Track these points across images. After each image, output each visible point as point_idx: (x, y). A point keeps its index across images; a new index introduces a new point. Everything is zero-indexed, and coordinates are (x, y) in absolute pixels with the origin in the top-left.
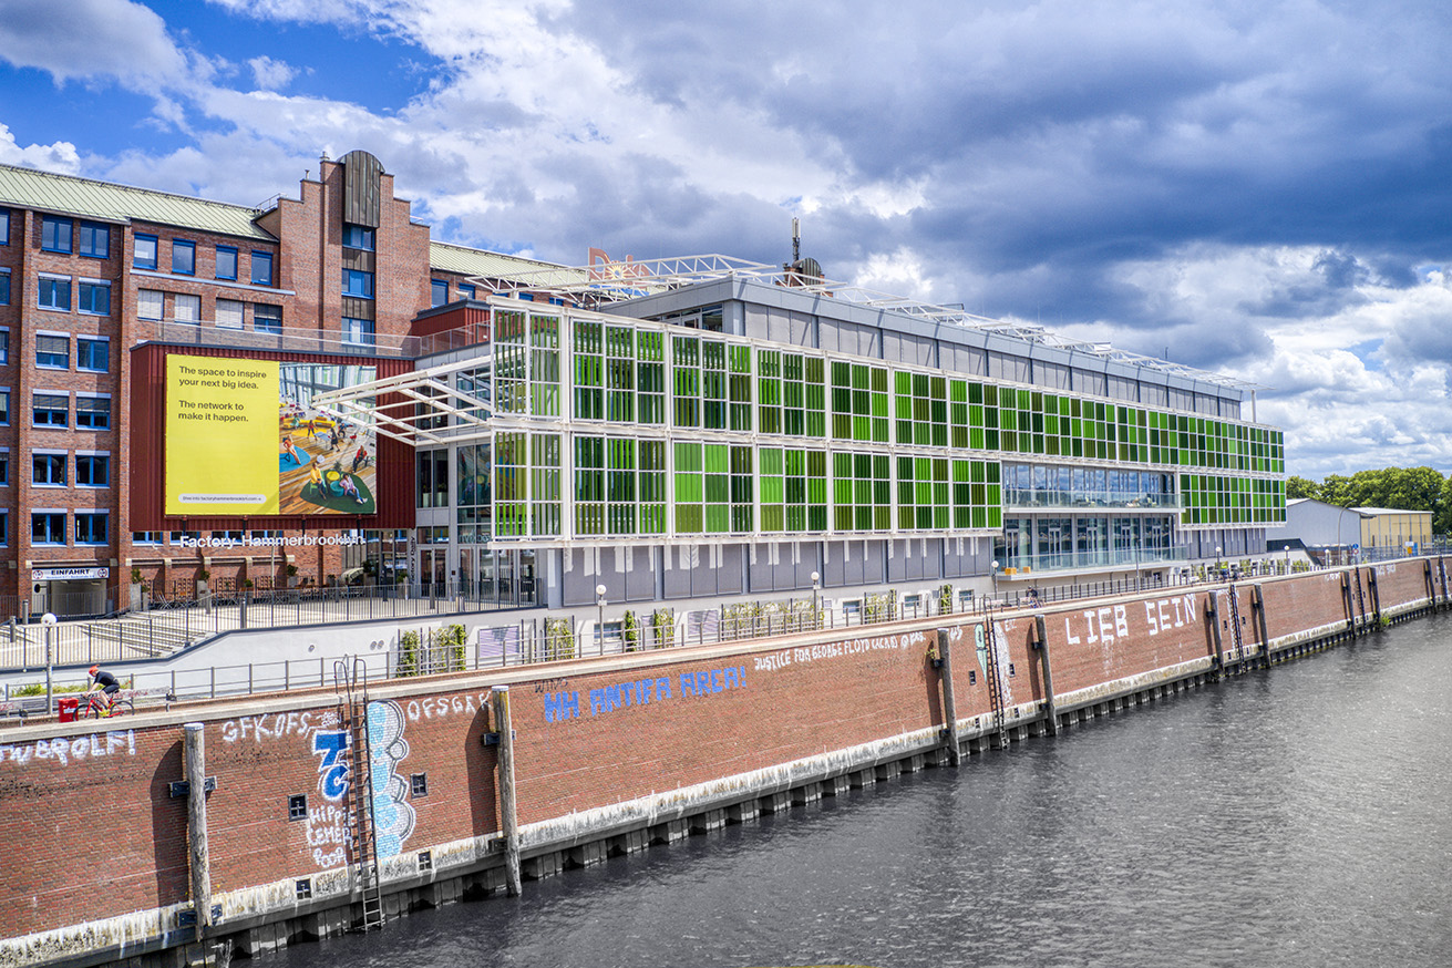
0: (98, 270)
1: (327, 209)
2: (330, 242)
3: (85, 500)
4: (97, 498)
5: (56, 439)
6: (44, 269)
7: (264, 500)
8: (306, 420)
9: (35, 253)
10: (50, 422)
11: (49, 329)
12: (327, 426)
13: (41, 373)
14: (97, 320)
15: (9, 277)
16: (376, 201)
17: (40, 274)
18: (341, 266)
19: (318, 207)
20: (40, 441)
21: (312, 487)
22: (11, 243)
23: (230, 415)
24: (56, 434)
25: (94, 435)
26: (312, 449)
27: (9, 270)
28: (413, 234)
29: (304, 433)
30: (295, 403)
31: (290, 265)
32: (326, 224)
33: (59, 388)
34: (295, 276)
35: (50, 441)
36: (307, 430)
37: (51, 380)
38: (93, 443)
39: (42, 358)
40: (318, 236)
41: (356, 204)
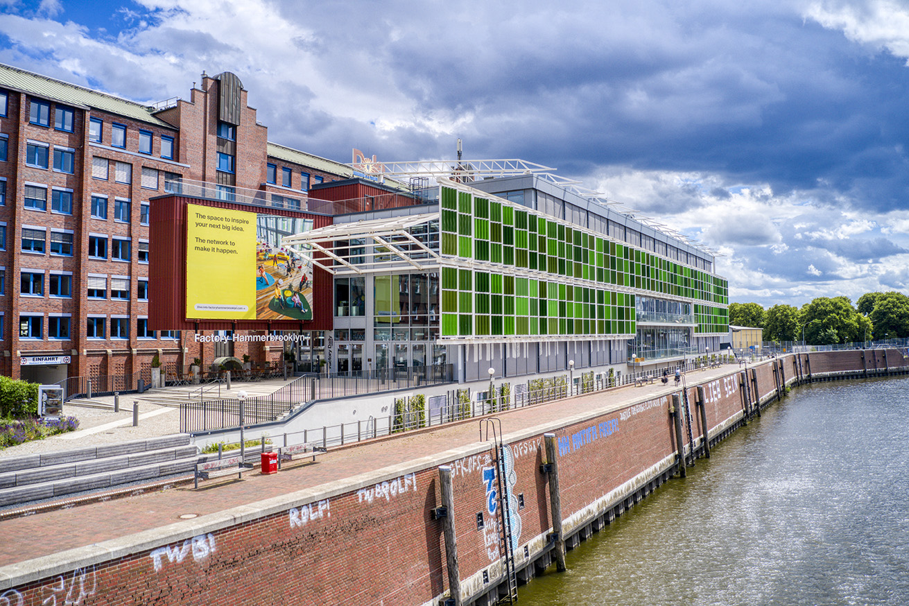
0: (67, 141)
1: (208, 110)
2: (209, 133)
3: (56, 307)
4: (63, 306)
5: (37, 261)
6: (31, 137)
7: (247, 310)
8: (272, 255)
9: (26, 125)
10: (32, 249)
11: (33, 181)
12: (284, 259)
13: (28, 212)
14: (65, 177)
15: (7, 141)
16: (238, 107)
17: (28, 141)
18: (216, 150)
19: (203, 108)
20: (27, 263)
21: (276, 301)
22: (9, 116)
23: (227, 249)
24: (37, 258)
25: (62, 260)
26: (276, 275)
27: (7, 136)
28: (258, 131)
29: (270, 263)
30: (266, 242)
31: (185, 147)
32: (208, 121)
33: (39, 224)
34: (188, 155)
35: (33, 263)
36: (272, 261)
37: (34, 219)
38: (61, 265)
39: (29, 202)
40: (202, 128)
41: (226, 108)
